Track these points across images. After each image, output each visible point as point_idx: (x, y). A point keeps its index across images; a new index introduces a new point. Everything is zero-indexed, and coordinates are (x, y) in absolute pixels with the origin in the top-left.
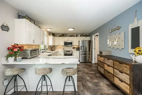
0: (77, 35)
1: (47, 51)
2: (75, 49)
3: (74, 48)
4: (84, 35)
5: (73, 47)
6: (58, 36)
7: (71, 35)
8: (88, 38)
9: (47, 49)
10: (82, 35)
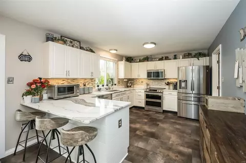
0: (175, 56)
1: (113, 89)
2: (171, 87)
3: (168, 84)
4: (193, 53)
5: (167, 81)
6: (138, 61)
7: (163, 57)
8: (204, 61)
9: (115, 85)
10: (188, 55)
